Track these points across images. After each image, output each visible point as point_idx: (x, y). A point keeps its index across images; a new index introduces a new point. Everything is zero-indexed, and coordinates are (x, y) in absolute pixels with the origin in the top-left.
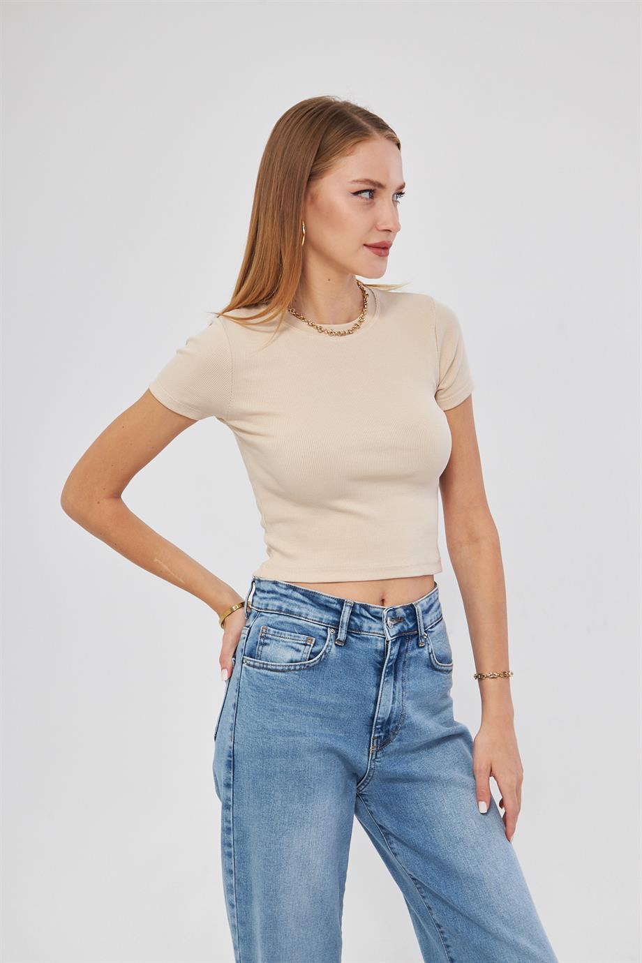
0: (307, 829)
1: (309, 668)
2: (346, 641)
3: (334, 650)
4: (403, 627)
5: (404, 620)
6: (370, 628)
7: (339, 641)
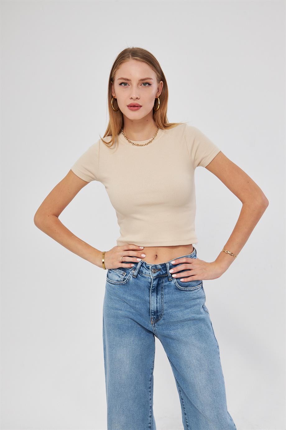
0: (122, 348)
1: (122, 284)
2: (137, 276)
3: (131, 279)
4: (160, 273)
5: (161, 270)
6: (146, 273)
7: (134, 275)
